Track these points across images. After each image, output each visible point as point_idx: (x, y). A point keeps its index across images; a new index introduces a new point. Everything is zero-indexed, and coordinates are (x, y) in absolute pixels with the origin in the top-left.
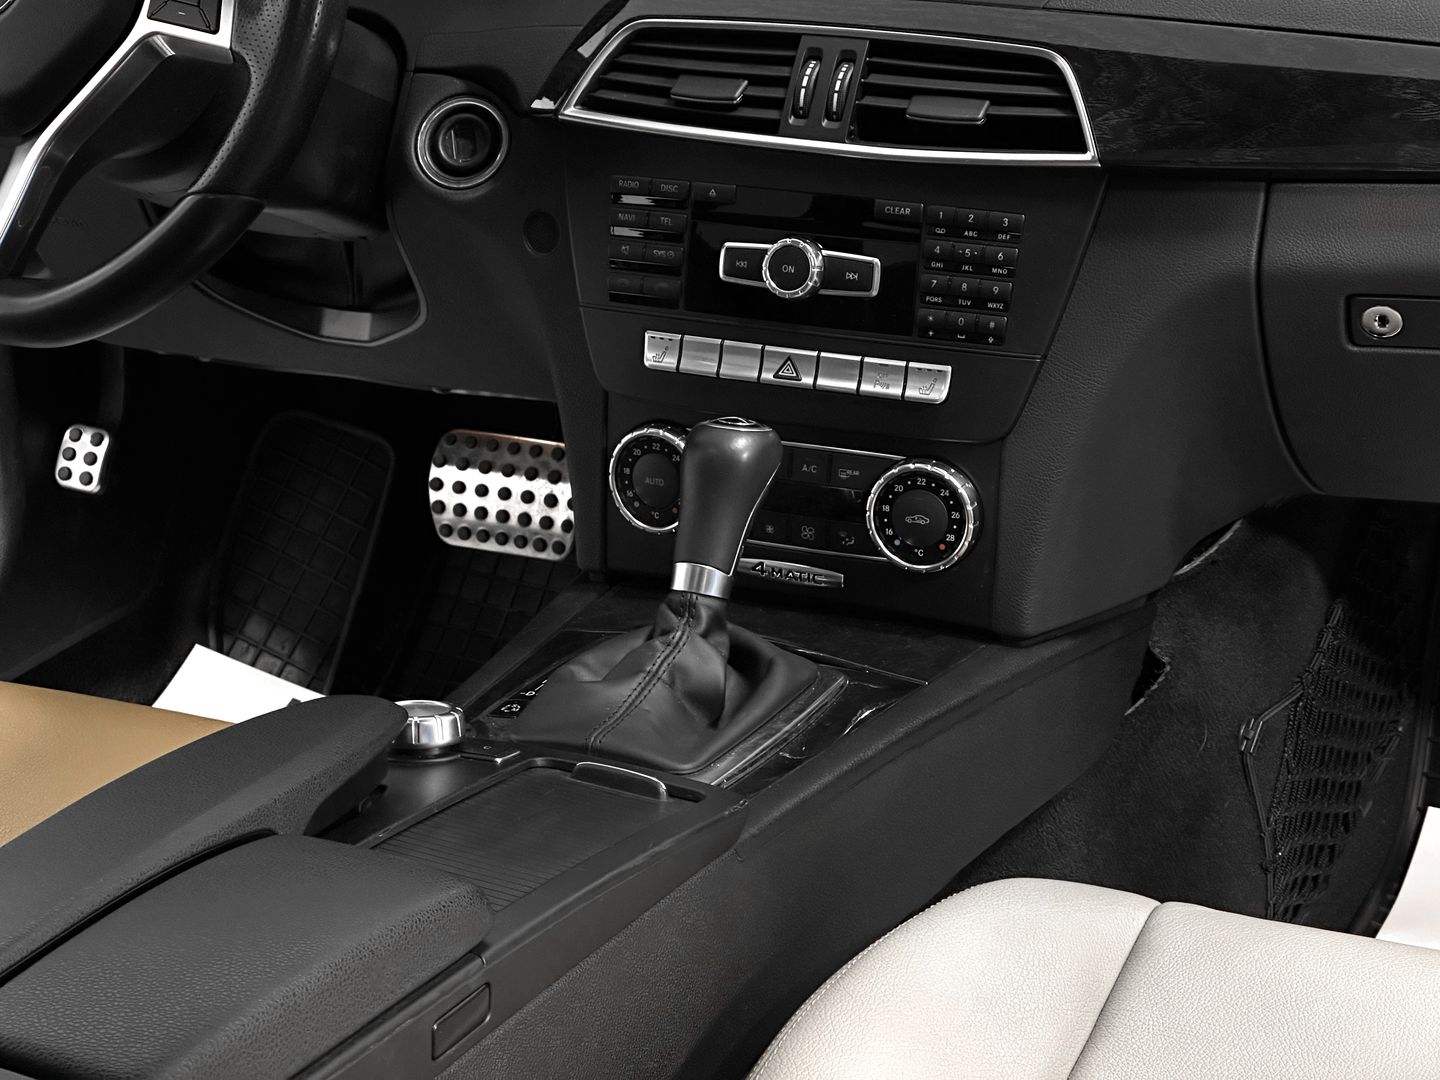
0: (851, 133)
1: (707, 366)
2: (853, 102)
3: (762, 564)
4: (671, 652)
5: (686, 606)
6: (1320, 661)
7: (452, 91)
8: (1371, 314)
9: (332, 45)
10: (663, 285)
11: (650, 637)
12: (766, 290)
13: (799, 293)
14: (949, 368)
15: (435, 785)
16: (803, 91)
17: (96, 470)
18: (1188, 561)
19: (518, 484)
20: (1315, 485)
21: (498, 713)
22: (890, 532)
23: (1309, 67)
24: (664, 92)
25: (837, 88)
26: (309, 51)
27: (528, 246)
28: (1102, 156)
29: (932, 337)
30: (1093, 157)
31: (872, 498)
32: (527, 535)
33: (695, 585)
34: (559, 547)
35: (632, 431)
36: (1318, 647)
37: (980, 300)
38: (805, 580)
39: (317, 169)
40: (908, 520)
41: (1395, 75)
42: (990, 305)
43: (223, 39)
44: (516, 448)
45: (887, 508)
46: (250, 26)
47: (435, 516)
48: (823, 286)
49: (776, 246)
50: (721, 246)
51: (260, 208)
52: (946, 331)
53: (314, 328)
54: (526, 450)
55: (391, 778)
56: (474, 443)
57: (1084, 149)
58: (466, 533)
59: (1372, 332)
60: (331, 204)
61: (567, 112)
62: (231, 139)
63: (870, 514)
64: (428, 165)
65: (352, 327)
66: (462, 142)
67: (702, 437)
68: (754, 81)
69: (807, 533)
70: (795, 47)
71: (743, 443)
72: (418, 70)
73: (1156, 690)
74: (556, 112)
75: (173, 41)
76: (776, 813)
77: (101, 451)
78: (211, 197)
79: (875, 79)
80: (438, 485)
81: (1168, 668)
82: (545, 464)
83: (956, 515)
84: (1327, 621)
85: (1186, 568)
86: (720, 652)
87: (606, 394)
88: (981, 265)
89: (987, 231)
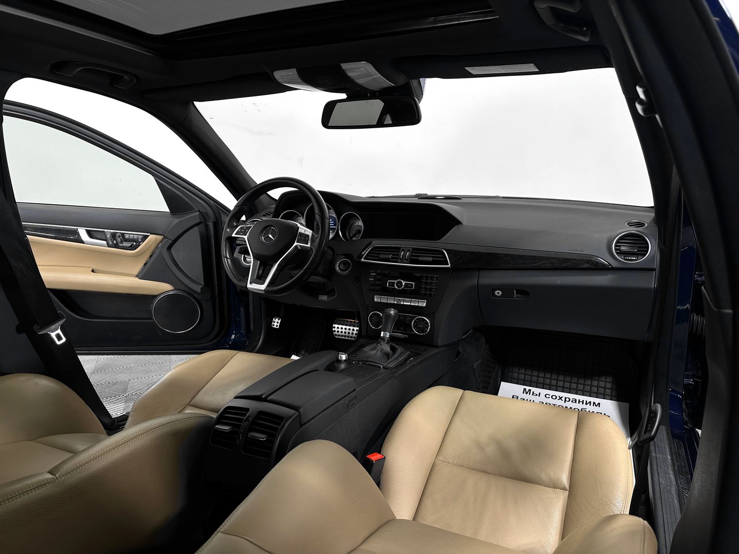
0: (409, 262)
1: (385, 301)
2: (410, 258)
3: (394, 333)
4: (381, 346)
5: (383, 339)
6: (485, 355)
7: (342, 258)
8: (496, 292)
9: (325, 250)
10: (378, 288)
11: (377, 344)
12: (395, 288)
13: (401, 289)
14: (426, 301)
15: (343, 366)
16: (401, 256)
17: (278, 324)
18: (464, 335)
19: (348, 327)
20: (485, 323)
21: (352, 356)
22: (416, 328)
24: (378, 257)
25: (407, 255)
26: (322, 249)
27: (355, 282)
28: (451, 265)
29: (423, 296)
31: (413, 323)
32: (349, 336)
33: (385, 335)
34: (354, 338)
35: (372, 312)
37: (431, 289)
38: (401, 337)
39: (320, 270)
40: (419, 326)
42: (433, 290)
43: (309, 245)
44: (347, 321)
45: (415, 324)
46: (313, 243)
47: (334, 333)
48: (405, 287)
49: (397, 281)
50: (388, 281)
52: (425, 295)
53: (317, 298)
54: (349, 322)
55: (336, 365)
56: (340, 320)
57: (448, 265)
58: (339, 335)
59: (497, 295)
60: (322, 276)
61: (362, 260)
63: (412, 325)
64: (338, 269)
65: (324, 298)
66: (344, 266)
67: (386, 311)
68: (393, 255)
69: (402, 329)
70: (400, 249)
71: (392, 312)
72: (337, 254)
73: (460, 357)
74: (360, 260)
75: (300, 246)
76: (400, 372)
77: (279, 321)
79: (413, 254)
80: (334, 327)
81: (461, 353)
82: (352, 324)
83: (427, 325)
84: (486, 348)
85: (463, 337)
86: (389, 347)
87: (368, 306)
88: (431, 284)
89: (432, 278)
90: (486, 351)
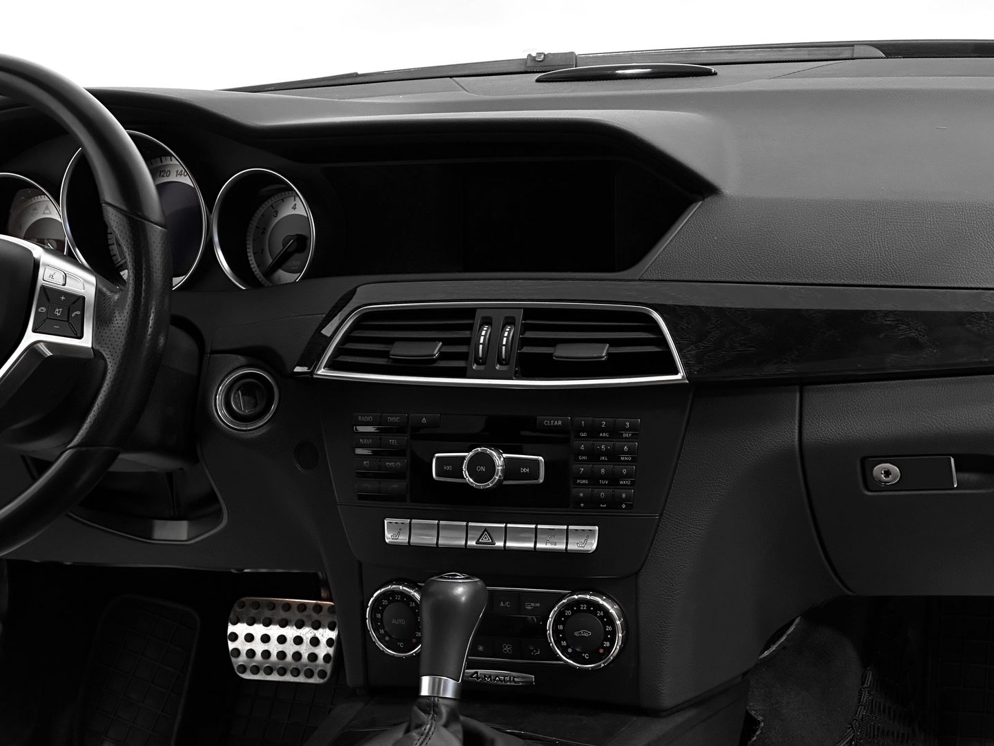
0: (516, 372)
1: (428, 539)
2: (516, 351)
3: (477, 673)
4: (425, 739)
5: (430, 706)
6: (862, 712)
7: (238, 364)
8: (879, 470)
9: (162, 341)
10: (395, 486)
11: (408, 731)
12: (467, 485)
13: (490, 484)
14: (597, 528)
16: (481, 346)
18: (767, 648)
19: (290, 632)
20: (848, 589)
22: (564, 643)
23: (820, 308)
24: (385, 354)
25: (504, 343)
26: (147, 344)
27: (298, 466)
28: (689, 374)
29: (583, 508)
30: (683, 377)
31: (550, 621)
32: (299, 667)
33: (436, 691)
34: (322, 674)
35: (380, 588)
36: (860, 702)
37: (614, 480)
38: (508, 681)
39: (149, 426)
40: (576, 634)
41: (877, 309)
42: (621, 483)
43: (86, 341)
44: (287, 607)
45: (561, 627)
46: (104, 331)
47: (233, 659)
48: (505, 479)
49: (471, 453)
50: (433, 457)
51: (118, 453)
52: (593, 502)
53: (148, 534)
54: (294, 608)
56: (257, 606)
57: (676, 372)
58: (256, 670)
59: (881, 481)
60: (160, 448)
61: (319, 373)
62: (95, 408)
63: (550, 632)
64: (225, 416)
65: (176, 531)
66: (247, 398)
67: (433, 588)
68: (446, 342)
69: (507, 649)
70: (473, 317)
71: (461, 590)
72: (213, 352)
73: (755, 740)
74: (312, 373)
75: (50, 345)
78: (84, 449)
79: (529, 334)
80: (234, 637)
81: (762, 724)
82: (309, 617)
83: (609, 628)
84: (863, 684)
85: (766, 653)
86: (457, 737)
87: (360, 564)
88: (614, 456)
89: (615, 432)
90: (866, 697)
